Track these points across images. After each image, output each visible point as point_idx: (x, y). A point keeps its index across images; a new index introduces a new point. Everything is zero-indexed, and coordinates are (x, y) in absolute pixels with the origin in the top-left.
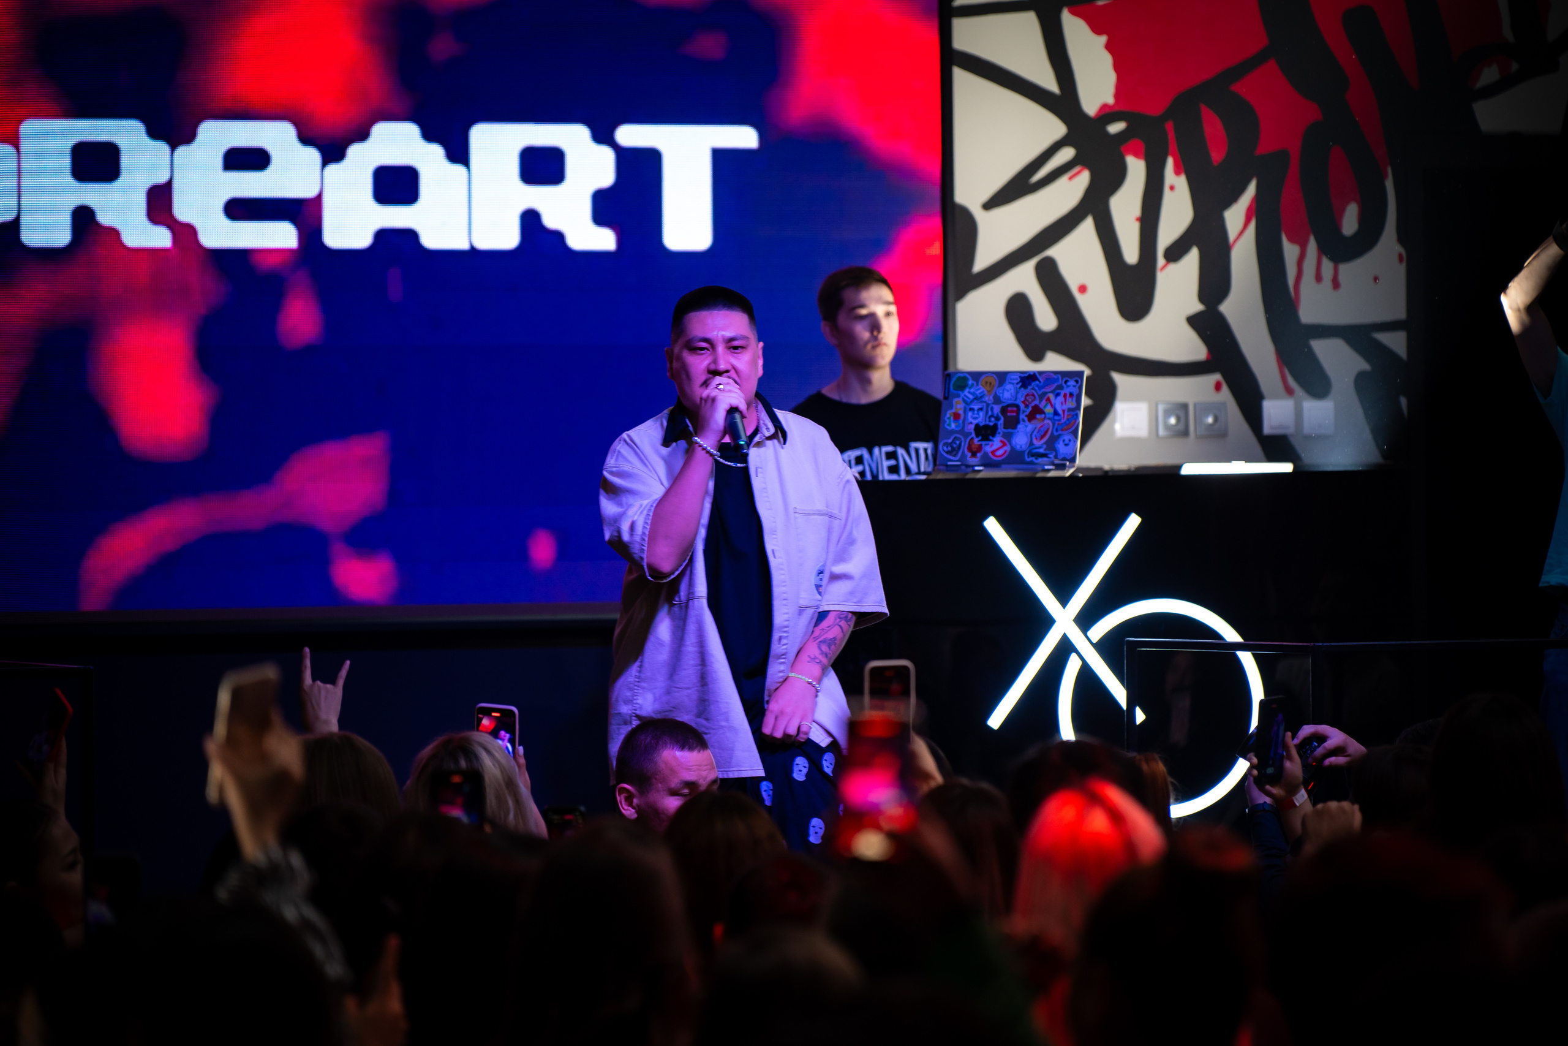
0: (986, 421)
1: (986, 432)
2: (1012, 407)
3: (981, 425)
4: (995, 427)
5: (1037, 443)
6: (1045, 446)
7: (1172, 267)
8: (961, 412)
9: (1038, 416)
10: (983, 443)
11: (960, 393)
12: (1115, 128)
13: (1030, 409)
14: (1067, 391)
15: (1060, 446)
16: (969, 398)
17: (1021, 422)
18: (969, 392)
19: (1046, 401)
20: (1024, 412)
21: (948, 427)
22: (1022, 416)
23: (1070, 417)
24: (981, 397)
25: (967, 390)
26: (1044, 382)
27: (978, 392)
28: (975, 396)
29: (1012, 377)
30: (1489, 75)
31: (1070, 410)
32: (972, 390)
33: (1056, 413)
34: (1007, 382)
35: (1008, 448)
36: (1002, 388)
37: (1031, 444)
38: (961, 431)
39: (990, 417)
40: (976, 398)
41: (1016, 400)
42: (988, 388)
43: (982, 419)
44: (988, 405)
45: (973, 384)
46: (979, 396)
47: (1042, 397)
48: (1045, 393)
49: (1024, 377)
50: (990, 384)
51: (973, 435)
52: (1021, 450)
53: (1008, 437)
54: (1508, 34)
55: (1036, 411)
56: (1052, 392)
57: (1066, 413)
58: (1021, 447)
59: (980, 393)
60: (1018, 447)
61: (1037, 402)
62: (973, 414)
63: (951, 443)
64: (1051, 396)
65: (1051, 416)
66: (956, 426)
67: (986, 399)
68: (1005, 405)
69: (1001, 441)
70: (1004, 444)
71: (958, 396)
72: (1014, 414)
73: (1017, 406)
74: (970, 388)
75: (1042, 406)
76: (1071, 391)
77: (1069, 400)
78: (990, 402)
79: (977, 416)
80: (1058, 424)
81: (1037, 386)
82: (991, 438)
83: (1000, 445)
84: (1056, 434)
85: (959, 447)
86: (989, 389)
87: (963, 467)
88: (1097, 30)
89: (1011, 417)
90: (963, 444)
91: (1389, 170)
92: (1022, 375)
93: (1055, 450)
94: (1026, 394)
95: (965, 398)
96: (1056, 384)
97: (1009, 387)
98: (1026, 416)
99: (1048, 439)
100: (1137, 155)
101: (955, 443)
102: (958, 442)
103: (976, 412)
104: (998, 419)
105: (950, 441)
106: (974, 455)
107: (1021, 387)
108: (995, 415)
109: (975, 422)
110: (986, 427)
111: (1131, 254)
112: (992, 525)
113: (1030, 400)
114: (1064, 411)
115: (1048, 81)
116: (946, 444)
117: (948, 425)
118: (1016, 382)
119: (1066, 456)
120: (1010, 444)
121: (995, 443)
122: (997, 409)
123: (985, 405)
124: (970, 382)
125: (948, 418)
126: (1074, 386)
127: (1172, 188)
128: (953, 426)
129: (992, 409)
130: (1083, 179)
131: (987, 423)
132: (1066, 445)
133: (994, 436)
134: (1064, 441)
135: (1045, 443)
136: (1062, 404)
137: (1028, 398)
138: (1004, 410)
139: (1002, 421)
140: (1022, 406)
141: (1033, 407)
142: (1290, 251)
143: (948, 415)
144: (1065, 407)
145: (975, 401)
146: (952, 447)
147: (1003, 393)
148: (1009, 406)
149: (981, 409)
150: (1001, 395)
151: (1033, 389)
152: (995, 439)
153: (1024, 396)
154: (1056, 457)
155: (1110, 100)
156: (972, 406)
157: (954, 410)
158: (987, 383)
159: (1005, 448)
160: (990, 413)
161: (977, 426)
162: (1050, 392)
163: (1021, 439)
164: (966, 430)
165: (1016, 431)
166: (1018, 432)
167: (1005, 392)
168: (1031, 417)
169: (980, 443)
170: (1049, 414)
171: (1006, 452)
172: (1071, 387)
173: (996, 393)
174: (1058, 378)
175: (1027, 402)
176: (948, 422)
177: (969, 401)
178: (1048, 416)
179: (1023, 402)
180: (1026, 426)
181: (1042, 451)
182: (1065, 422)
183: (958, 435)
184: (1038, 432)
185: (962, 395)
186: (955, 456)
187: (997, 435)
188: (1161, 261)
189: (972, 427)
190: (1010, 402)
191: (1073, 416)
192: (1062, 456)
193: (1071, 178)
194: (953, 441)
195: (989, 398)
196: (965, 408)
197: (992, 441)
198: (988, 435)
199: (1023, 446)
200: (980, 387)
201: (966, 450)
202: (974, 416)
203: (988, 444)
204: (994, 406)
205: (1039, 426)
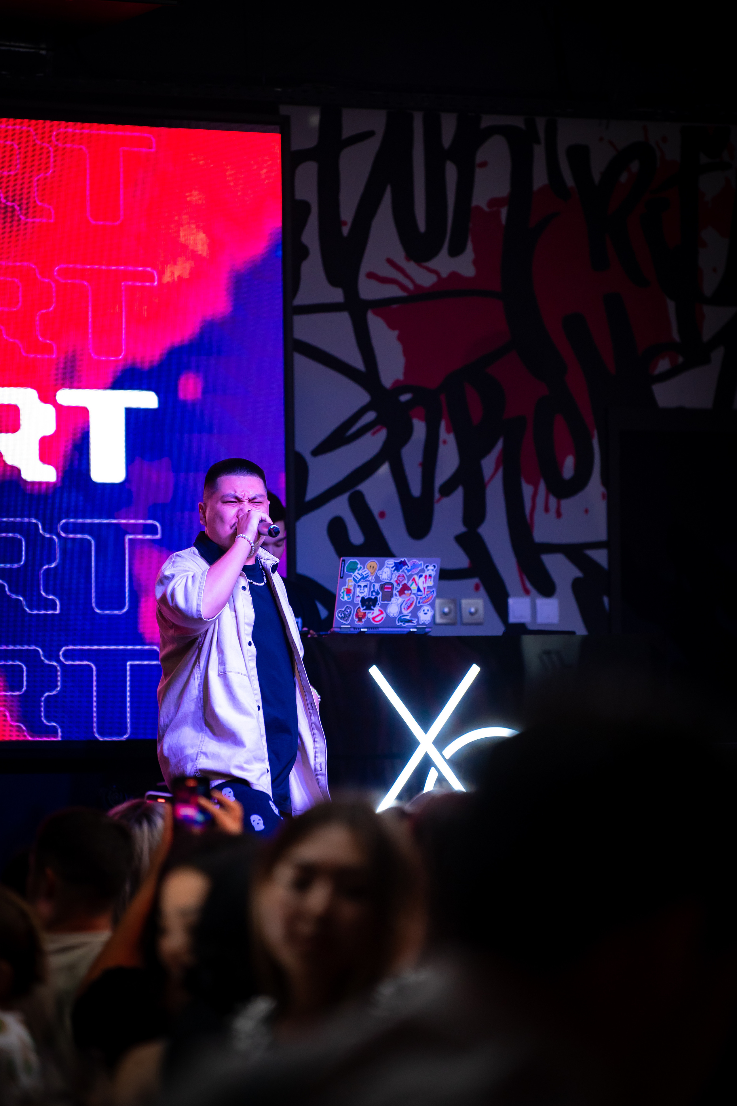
0: (369, 595)
1: (369, 603)
2: (389, 585)
3: (366, 598)
4: (376, 598)
5: (405, 612)
6: (410, 614)
7: (445, 501)
8: (352, 588)
10: (367, 611)
11: (352, 573)
12: (405, 397)
13: (401, 586)
14: (427, 573)
15: (421, 614)
16: (358, 578)
17: (394, 597)
18: (358, 573)
19: (412, 580)
20: (396, 588)
21: (342, 599)
22: (395, 592)
23: (429, 592)
24: (367, 577)
25: (357, 572)
26: (411, 567)
27: (364, 573)
28: (362, 576)
29: (389, 563)
30: (663, 365)
31: (429, 587)
32: (360, 572)
33: (419, 590)
34: (385, 566)
35: (384, 615)
36: (382, 571)
37: (401, 612)
38: (352, 603)
39: (374, 591)
40: (363, 578)
41: (391, 579)
42: (371, 570)
43: (367, 594)
44: (371, 583)
45: (361, 567)
46: (365, 576)
47: (409, 577)
48: (412, 575)
49: (397, 562)
50: (373, 567)
51: (360, 605)
52: (393, 617)
53: (385, 607)
54: (676, 336)
55: (405, 588)
56: (417, 574)
57: (426, 590)
58: (393, 615)
59: (365, 575)
60: (391, 615)
61: (406, 582)
62: (360, 590)
63: (344, 611)
64: (416, 577)
65: (415, 592)
66: (348, 599)
67: (370, 578)
68: (383, 583)
69: (380, 610)
70: (382, 613)
71: (351, 576)
72: (390, 590)
73: (392, 584)
74: (359, 570)
75: (409, 584)
76: (430, 573)
77: (428, 580)
78: (372, 581)
79: (363, 591)
80: (420, 598)
81: (406, 569)
82: (372, 607)
83: (379, 613)
84: (418, 605)
85: (350, 616)
87: (352, 629)
88: (392, 326)
89: (387, 591)
90: (352, 612)
91: (595, 433)
92: (396, 561)
93: (418, 617)
94: (398, 575)
95: (355, 577)
96: (420, 568)
97: (386, 570)
98: (398, 592)
99: (413, 608)
100: (420, 418)
101: (347, 612)
102: (349, 611)
103: (362, 588)
104: (378, 593)
105: (343, 609)
106: (360, 620)
107: (395, 570)
108: (376, 591)
109: (361, 595)
110: (369, 599)
111: (416, 489)
112: (375, 672)
113: (401, 580)
114: (424, 588)
115: (358, 362)
116: (340, 612)
117: (342, 598)
118: (391, 566)
119: (425, 622)
120: (386, 614)
121: (375, 612)
122: (377, 586)
123: (369, 583)
124: (359, 566)
125: (342, 592)
126: (432, 570)
127: (445, 442)
128: (346, 598)
129: (374, 586)
130: (382, 434)
131: (370, 596)
132: (426, 614)
133: (374, 606)
134: (424, 610)
135: (409, 613)
136: (423, 582)
137: (399, 578)
138: (382, 587)
139: (380, 595)
140: (395, 584)
141: (402, 585)
142: (527, 490)
143: (342, 591)
144: (425, 586)
145: (362, 580)
146: (345, 614)
147: (382, 574)
148: (385, 584)
149: (366, 586)
150: (381, 576)
151: (403, 571)
152: (375, 609)
153: (396, 577)
154: (418, 622)
155: (401, 377)
156: (359, 584)
157: (346, 587)
158: (370, 566)
159: (382, 616)
160: (372, 589)
161: (363, 598)
162: (415, 574)
163: (393, 609)
164: (355, 602)
165: (390, 603)
166: (392, 603)
167: (384, 573)
168: (401, 593)
169: (364, 611)
170: (414, 590)
171: (382, 618)
172: (430, 571)
173: (377, 574)
174: (421, 564)
175: (398, 582)
176: (342, 594)
177: (358, 580)
178: (413, 592)
179: (396, 581)
180: (398, 600)
181: (408, 618)
182: (425, 597)
183: (349, 606)
184: (406, 604)
185: (353, 576)
186: (346, 621)
187: (377, 606)
188: (437, 495)
189: (359, 599)
190: (387, 581)
191: (431, 592)
192: (423, 622)
193: (374, 434)
194: (345, 609)
195: (372, 578)
196: (355, 585)
197: (373, 610)
198: (371, 606)
199: (395, 615)
200: (367, 570)
201: (354, 617)
202: (361, 591)
203: (371, 612)
204: (375, 584)
205: (407, 599)
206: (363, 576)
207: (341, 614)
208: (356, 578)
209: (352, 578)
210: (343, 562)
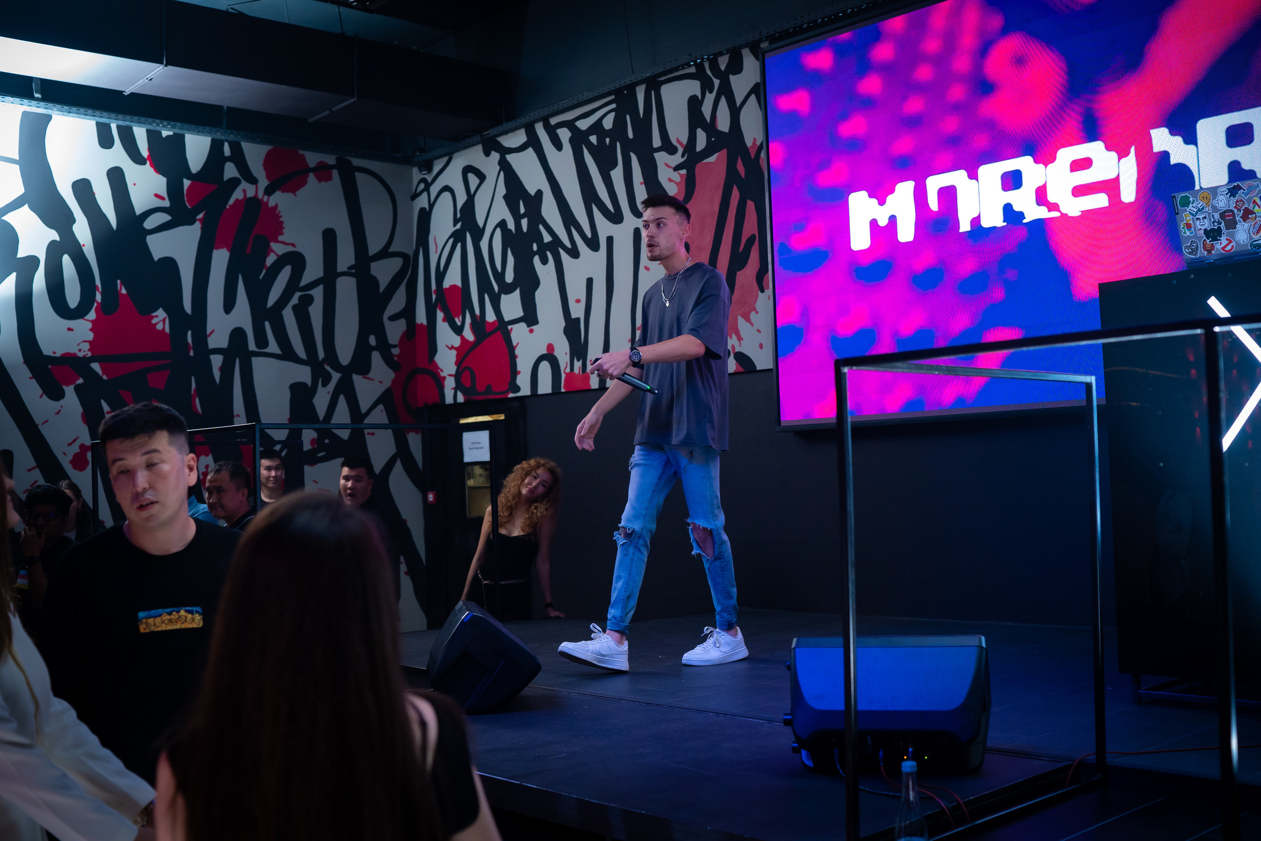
1: (1213, 234)
2: (1229, 212)
3: (1208, 229)
4: (1219, 228)
5: (1256, 237)
8: (1191, 222)
9: (1250, 216)
10: (1214, 242)
11: (1186, 208)
13: (1242, 211)
16: (1194, 211)
17: (1238, 223)
18: (1193, 207)
19: (1253, 203)
20: (1238, 215)
21: (1184, 235)
22: (1238, 218)
24: (1203, 209)
25: (1191, 205)
26: (1246, 189)
27: (1199, 206)
29: (1222, 190)
34: (1219, 195)
36: (1217, 200)
37: (1251, 238)
38: (1196, 236)
39: (1213, 222)
40: (1199, 210)
41: (1229, 206)
43: (1208, 225)
44: (1209, 214)
45: (1194, 200)
46: (1201, 208)
47: (1248, 201)
48: (1249, 198)
50: (1206, 197)
51: (1205, 238)
52: (1244, 244)
53: (1232, 235)
55: (1247, 214)
60: (1242, 242)
61: (1246, 206)
62: (1200, 222)
63: (1189, 246)
64: (1255, 200)
66: (1190, 234)
67: (1207, 209)
68: (1222, 211)
69: (1227, 239)
70: (1230, 242)
71: (1186, 210)
72: (1231, 218)
73: (1232, 211)
74: (1192, 204)
75: (1251, 207)
78: (1210, 211)
79: (1204, 223)
81: (1242, 193)
82: (1218, 238)
83: (1227, 242)
85: (1197, 250)
86: (1207, 202)
87: (1204, 261)
89: (1229, 219)
90: (1199, 245)
92: (1229, 187)
94: (1235, 201)
95: (1190, 211)
96: (1257, 189)
97: (1221, 198)
98: (1241, 217)
101: (1194, 246)
103: (1202, 221)
104: (1221, 223)
105: (1189, 245)
106: (1209, 252)
107: (1230, 196)
108: (1217, 220)
109: (1203, 228)
110: (1212, 230)
112: (1214, 303)
113: (1240, 205)
116: (1187, 247)
117: (1184, 233)
118: (1225, 193)
120: (1236, 242)
121: (1222, 241)
122: (1217, 216)
123: (1207, 214)
124: (1191, 199)
125: (1183, 228)
128: (1188, 233)
129: (1213, 216)
131: (1212, 227)
133: (1221, 237)
137: (1238, 203)
138: (1222, 215)
139: (1223, 224)
140: (1236, 211)
141: (1244, 210)
143: (1182, 226)
145: (1199, 213)
146: (1192, 249)
148: (1225, 212)
149: (1205, 218)
150: (1217, 205)
151: (1240, 196)
153: (1235, 203)
156: (1197, 217)
157: (1185, 222)
158: (1203, 197)
159: (1232, 244)
160: (1213, 220)
161: (1205, 230)
162: (1255, 196)
163: (1241, 236)
164: (1198, 235)
165: (1236, 230)
166: (1238, 230)
167: (1219, 202)
168: (1245, 218)
169: (1211, 243)
171: (1233, 246)
173: (1212, 203)
174: (1258, 184)
175: (1238, 207)
176: (1183, 231)
177: (1194, 213)
178: (1257, 215)
179: (1235, 207)
180: (1243, 226)
183: (1193, 240)
184: (1254, 229)
185: (1188, 210)
186: (1196, 254)
187: (1223, 235)
189: (1203, 231)
190: (1225, 209)
194: (1191, 244)
195: (1208, 208)
196: (1193, 219)
197: (1220, 240)
198: (1217, 236)
199: (1245, 241)
200: (1201, 201)
201: (1203, 250)
202: (1201, 224)
203: (1218, 243)
204: (1214, 214)
205: (1253, 223)
206: (1199, 208)
207: (1188, 250)
208: (1192, 212)
209: (1188, 212)
210: (1174, 199)
